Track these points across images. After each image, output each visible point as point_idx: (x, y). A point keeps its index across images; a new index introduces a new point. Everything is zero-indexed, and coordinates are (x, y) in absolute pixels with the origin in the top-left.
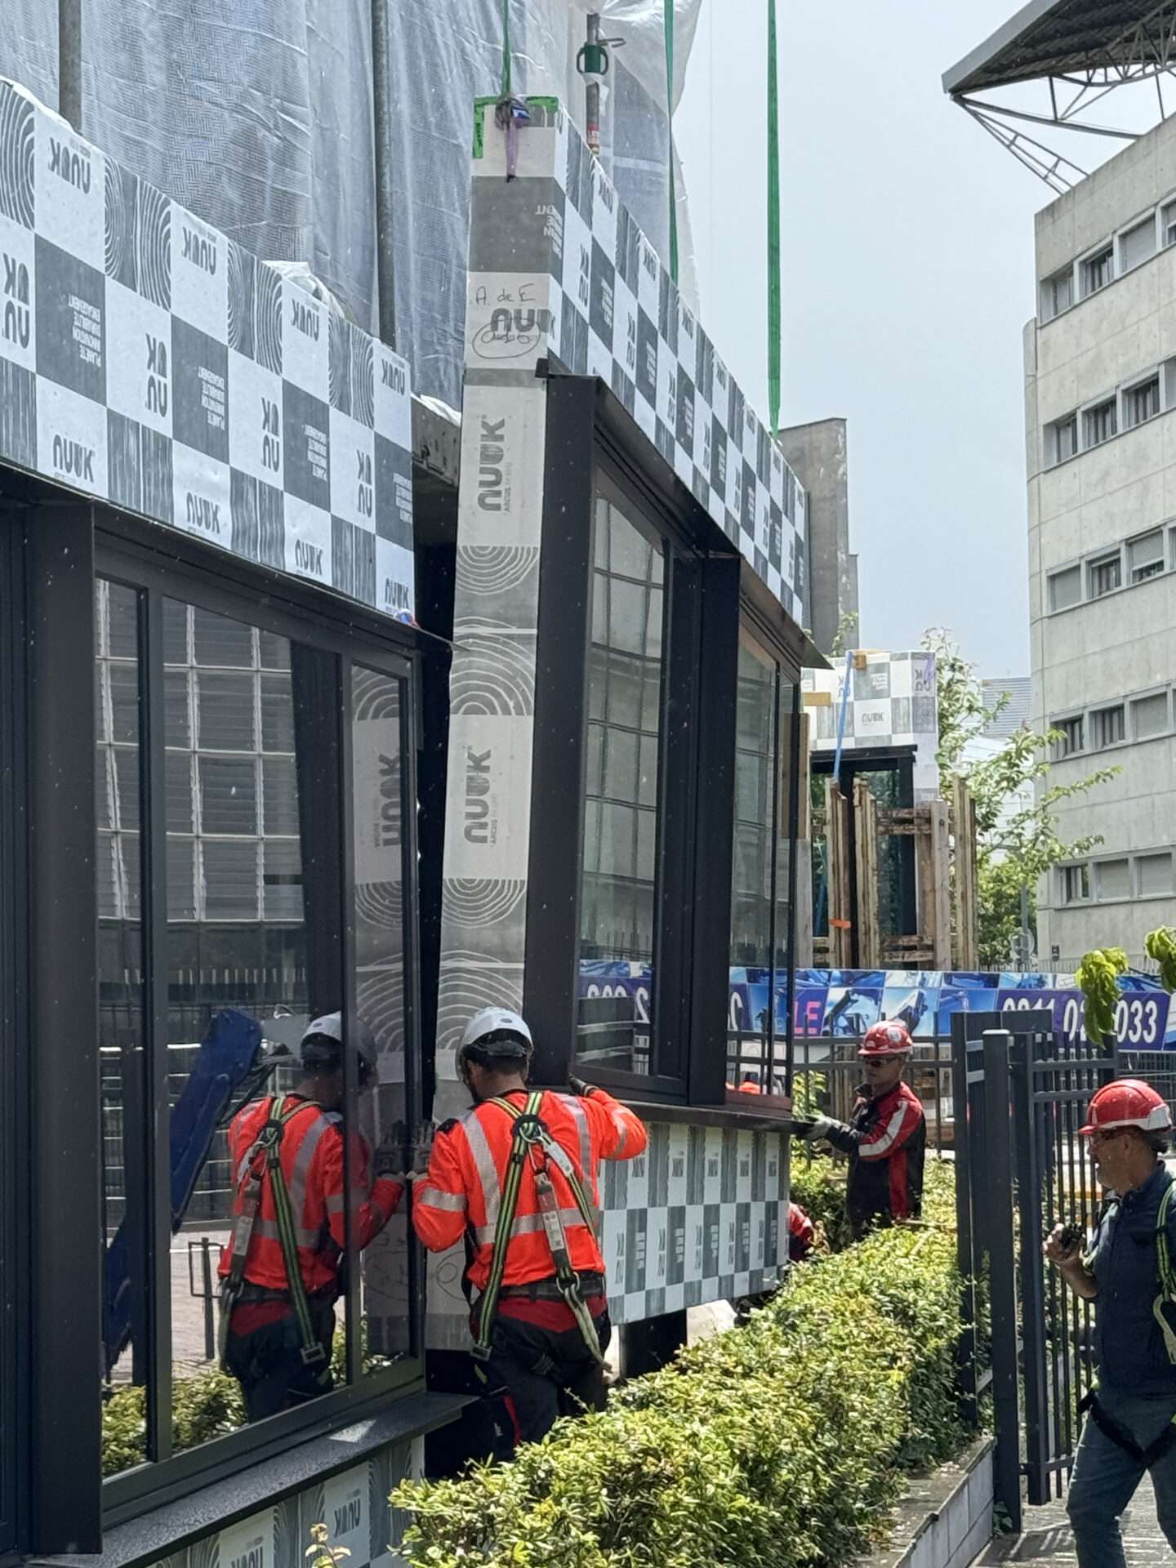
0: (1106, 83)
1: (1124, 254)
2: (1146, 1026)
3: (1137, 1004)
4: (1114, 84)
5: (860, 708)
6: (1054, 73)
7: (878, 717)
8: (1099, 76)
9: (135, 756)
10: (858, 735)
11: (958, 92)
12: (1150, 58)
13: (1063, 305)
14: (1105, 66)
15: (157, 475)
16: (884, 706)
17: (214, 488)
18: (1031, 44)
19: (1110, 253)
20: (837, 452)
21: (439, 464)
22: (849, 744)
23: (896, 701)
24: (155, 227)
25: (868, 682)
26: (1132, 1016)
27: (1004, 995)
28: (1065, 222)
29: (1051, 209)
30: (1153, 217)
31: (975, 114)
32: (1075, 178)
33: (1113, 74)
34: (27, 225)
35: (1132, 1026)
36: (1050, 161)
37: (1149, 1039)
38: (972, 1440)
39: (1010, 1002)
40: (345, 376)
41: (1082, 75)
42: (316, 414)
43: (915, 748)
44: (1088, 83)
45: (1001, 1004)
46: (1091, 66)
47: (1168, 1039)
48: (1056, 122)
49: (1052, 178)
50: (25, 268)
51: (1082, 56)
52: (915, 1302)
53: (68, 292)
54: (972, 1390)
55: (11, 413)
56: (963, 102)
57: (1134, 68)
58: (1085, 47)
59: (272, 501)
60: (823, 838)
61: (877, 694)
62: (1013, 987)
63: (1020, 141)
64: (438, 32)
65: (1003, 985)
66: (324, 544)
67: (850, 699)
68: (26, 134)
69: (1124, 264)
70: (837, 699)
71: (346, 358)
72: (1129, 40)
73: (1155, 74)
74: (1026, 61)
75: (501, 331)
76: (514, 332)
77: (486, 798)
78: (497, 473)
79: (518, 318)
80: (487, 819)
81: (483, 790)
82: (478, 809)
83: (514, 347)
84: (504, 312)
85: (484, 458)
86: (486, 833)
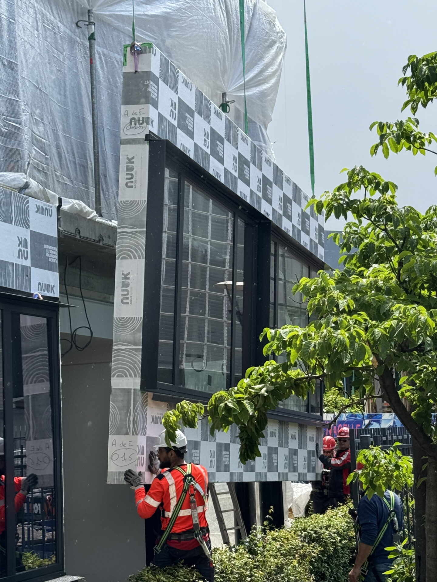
40: (8, 210)
71: (9, 204)
75: (133, 125)
76: (138, 125)
77: (128, 288)
78: (132, 175)
79: (139, 120)
80: (129, 296)
81: (128, 286)
82: (125, 293)
83: (138, 131)
84: (134, 119)
85: (127, 170)
86: (128, 301)
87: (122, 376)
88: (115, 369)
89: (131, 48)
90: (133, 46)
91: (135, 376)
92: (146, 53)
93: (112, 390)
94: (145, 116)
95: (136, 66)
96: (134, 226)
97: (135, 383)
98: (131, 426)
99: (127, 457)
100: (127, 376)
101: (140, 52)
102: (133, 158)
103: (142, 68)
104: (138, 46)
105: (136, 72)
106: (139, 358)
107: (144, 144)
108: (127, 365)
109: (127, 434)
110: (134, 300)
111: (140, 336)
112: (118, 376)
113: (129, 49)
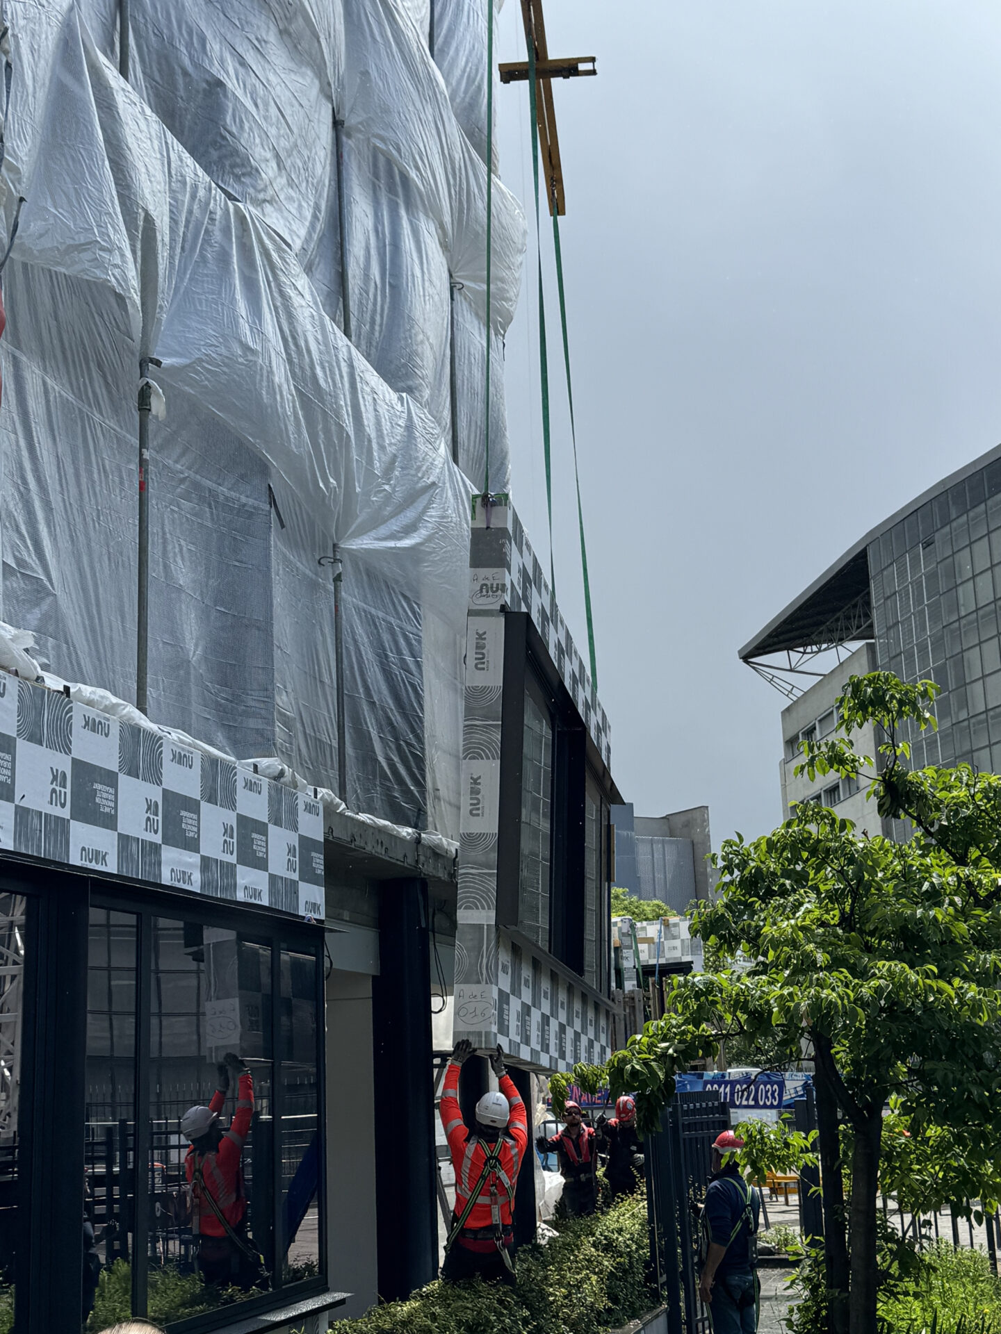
0: (812, 653)
1: (820, 728)
2: (773, 1097)
3: (769, 1086)
4: (817, 653)
5: (668, 944)
6: (790, 648)
7: (675, 948)
8: (809, 650)
9: (134, 987)
10: (667, 956)
11: (747, 657)
12: (831, 641)
13: (797, 753)
14: (811, 645)
15: (150, 861)
16: (677, 943)
17: (191, 865)
18: (776, 636)
19: (815, 728)
20: (705, 822)
21: (362, 844)
22: (662, 961)
23: (683, 941)
24: (152, 751)
25: (670, 931)
26: (767, 1092)
27: (706, 1083)
28: (794, 714)
29: (788, 710)
30: (832, 712)
31: (754, 668)
32: (800, 694)
33: (815, 648)
34: (66, 753)
35: (767, 1097)
36: (789, 688)
37: (775, 1103)
38: (655, 1308)
39: (709, 1086)
40: (279, 810)
41: (801, 649)
42: (262, 828)
43: (692, 962)
44: (804, 653)
45: (705, 1086)
46: (805, 645)
47: (784, 1104)
48: (791, 670)
49: (790, 696)
50: (65, 774)
51: (801, 641)
52: (617, 1238)
53: (93, 781)
54: (656, 1282)
55: (52, 839)
56: (748, 663)
57: (824, 646)
58: (800, 637)
59: (229, 870)
60: (649, 1007)
61: (674, 938)
62: (710, 1079)
63: (775, 679)
64: (363, 653)
65: (705, 1078)
66: (264, 887)
67: (662, 940)
68: (67, 713)
69: (821, 733)
70: (656, 940)
71: (280, 802)
72: (821, 633)
73: (836, 646)
74: (775, 644)
75: (484, 593)
76: (490, 593)
77: (479, 796)
78: (483, 654)
79: (492, 587)
80: (480, 806)
81: (478, 793)
82: (475, 802)
83: (491, 600)
84: (486, 585)
85: (477, 648)
86: (480, 812)
87: (470, 908)
88: (462, 899)
89: (483, 500)
90: (485, 497)
91: (489, 908)
92: (501, 505)
93: (459, 926)
94: (500, 582)
95: (488, 521)
96: (487, 718)
97: (488, 918)
98: (484, 972)
99: (478, 1012)
100: (477, 908)
101: (494, 504)
102: (485, 633)
103: (495, 524)
104: (492, 497)
105: (488, 528)
106: (493, 884)
107: (498, 616)
108: (478, 894)
109: (479, 982)
110: (487, 811)
111: (494, 856)
112: (465, 908)
113: (479, 500)
